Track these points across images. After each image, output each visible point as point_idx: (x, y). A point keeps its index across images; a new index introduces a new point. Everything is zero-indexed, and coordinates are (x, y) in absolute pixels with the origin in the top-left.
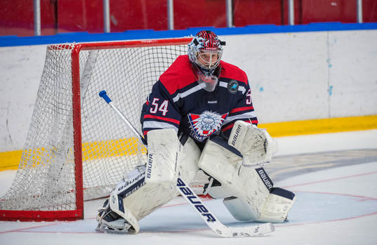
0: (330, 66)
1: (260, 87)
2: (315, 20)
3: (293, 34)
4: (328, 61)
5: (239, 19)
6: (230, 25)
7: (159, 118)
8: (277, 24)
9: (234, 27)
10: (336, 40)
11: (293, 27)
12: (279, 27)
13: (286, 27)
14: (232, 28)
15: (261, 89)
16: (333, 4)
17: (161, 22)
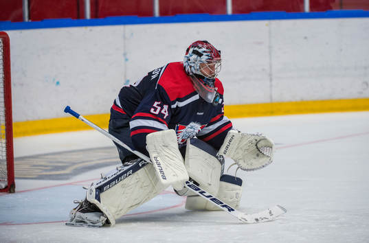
0: (127, 60)
1: (56, 81)
2: (112, 14)
3: (89, 28)
4: (125, 54)
6: (27, 19)
7: (160, 119)
8: (73, 17)
9: (30, 21)
10: (132, 34)
11: (89, 20)
12: (76, 21)
13: (81, 20)
14: (28, 22)
15: (58, 83)
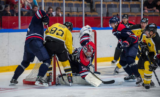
5: (105, 25)
6: (102, 27)
16: (134, 21)
17: (81, 25)
